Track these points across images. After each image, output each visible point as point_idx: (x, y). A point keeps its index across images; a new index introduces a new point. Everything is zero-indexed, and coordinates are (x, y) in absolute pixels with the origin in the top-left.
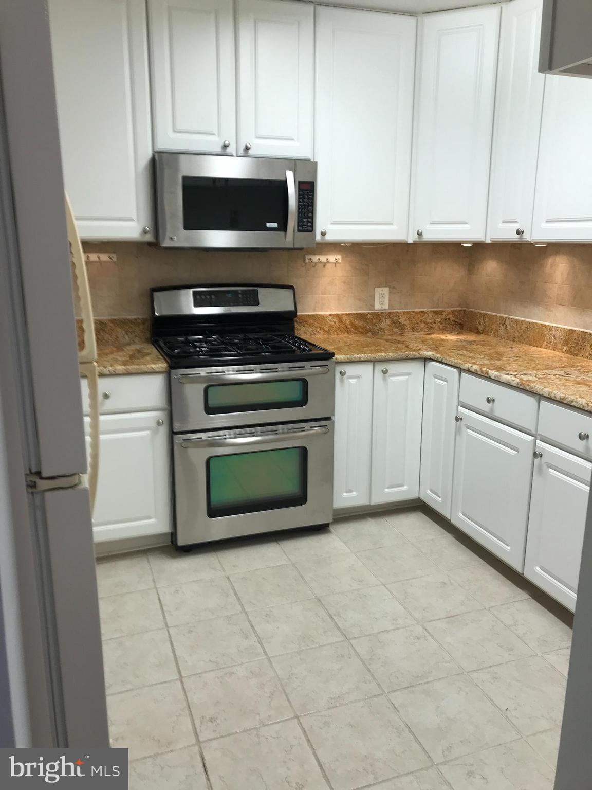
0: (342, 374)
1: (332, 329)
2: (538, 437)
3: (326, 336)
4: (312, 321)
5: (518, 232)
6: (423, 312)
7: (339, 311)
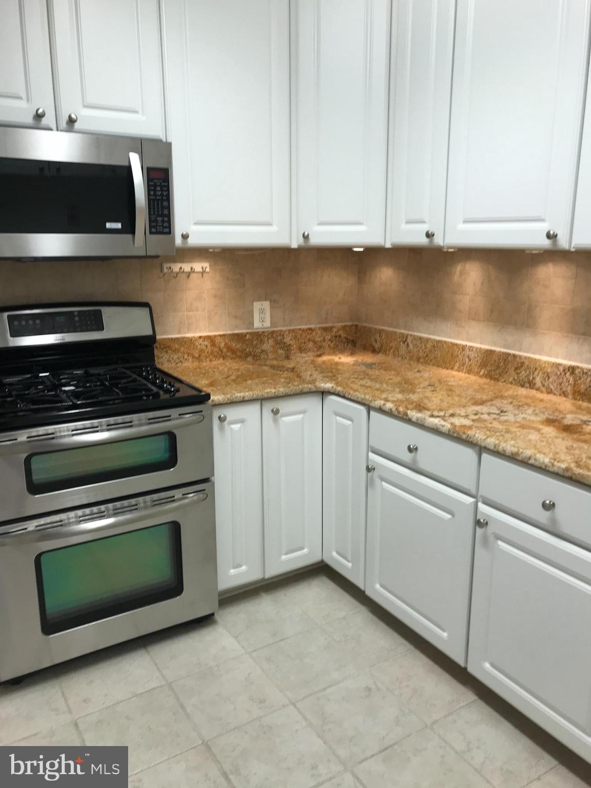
0: (222, 419)
1: (203, 355)
2: (480, 499)
3: (196, 364)
4: (177, 346)
5: (429, 235)
6: (310, 329)
7: (212, 332)
